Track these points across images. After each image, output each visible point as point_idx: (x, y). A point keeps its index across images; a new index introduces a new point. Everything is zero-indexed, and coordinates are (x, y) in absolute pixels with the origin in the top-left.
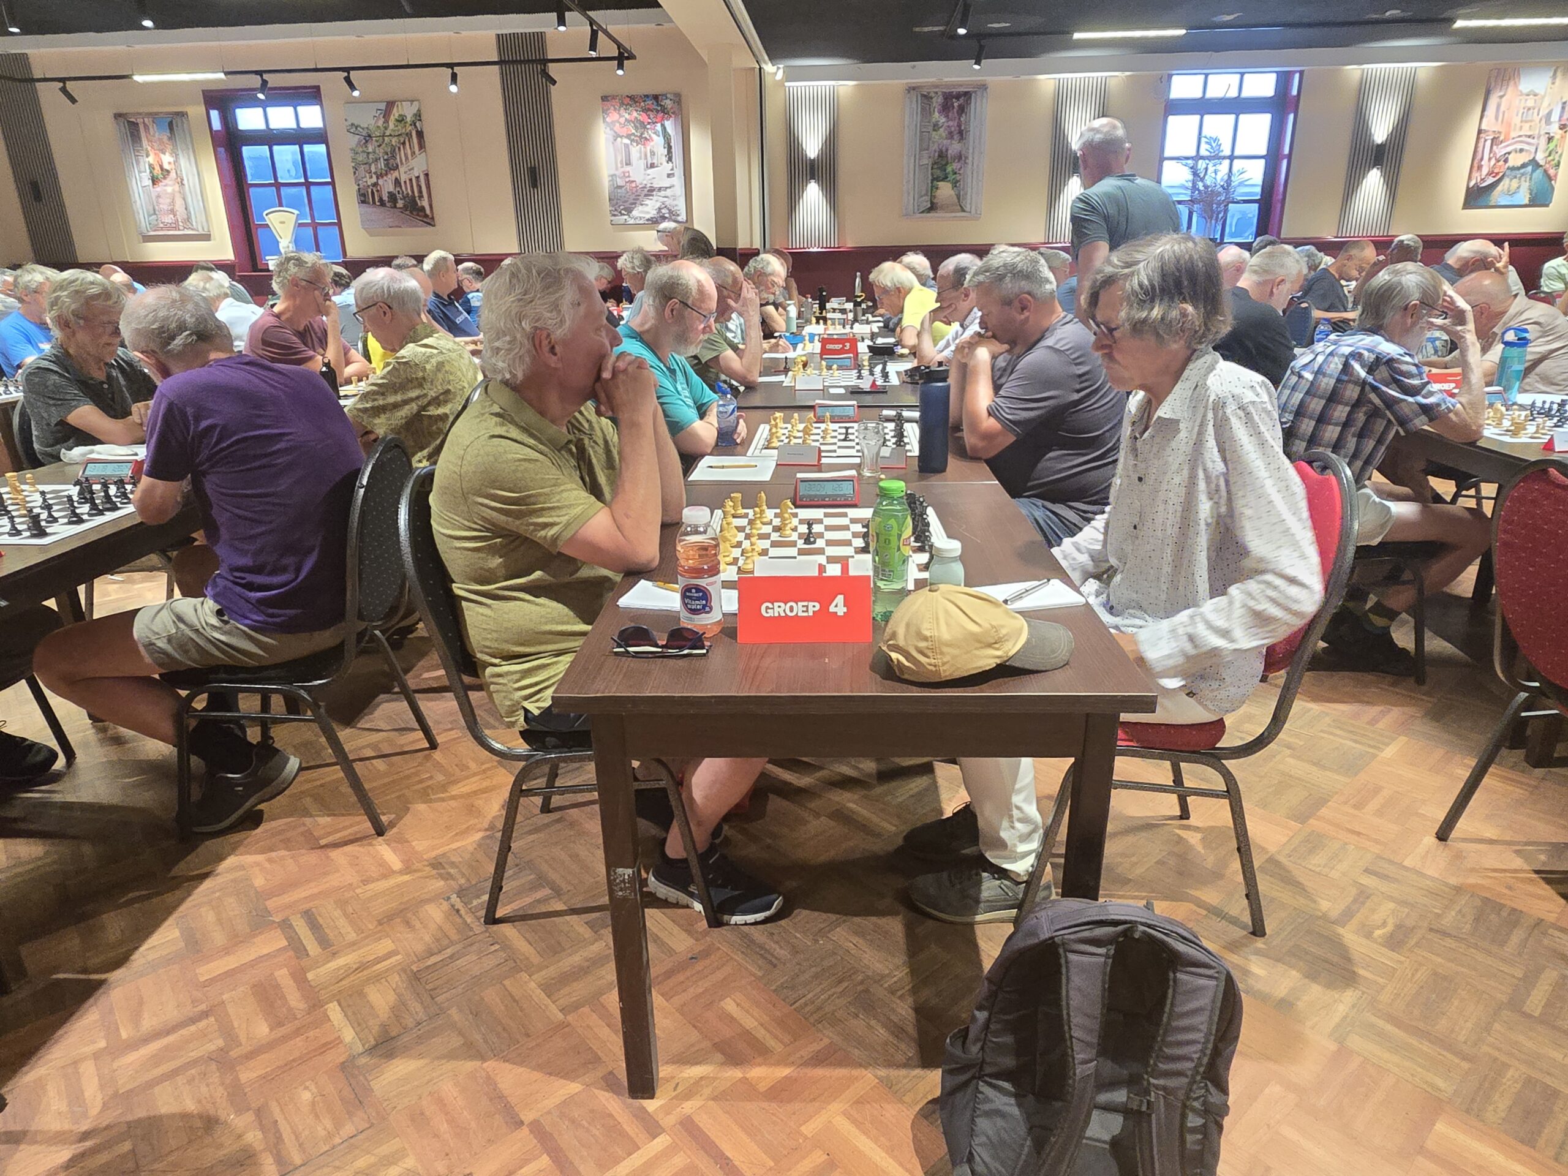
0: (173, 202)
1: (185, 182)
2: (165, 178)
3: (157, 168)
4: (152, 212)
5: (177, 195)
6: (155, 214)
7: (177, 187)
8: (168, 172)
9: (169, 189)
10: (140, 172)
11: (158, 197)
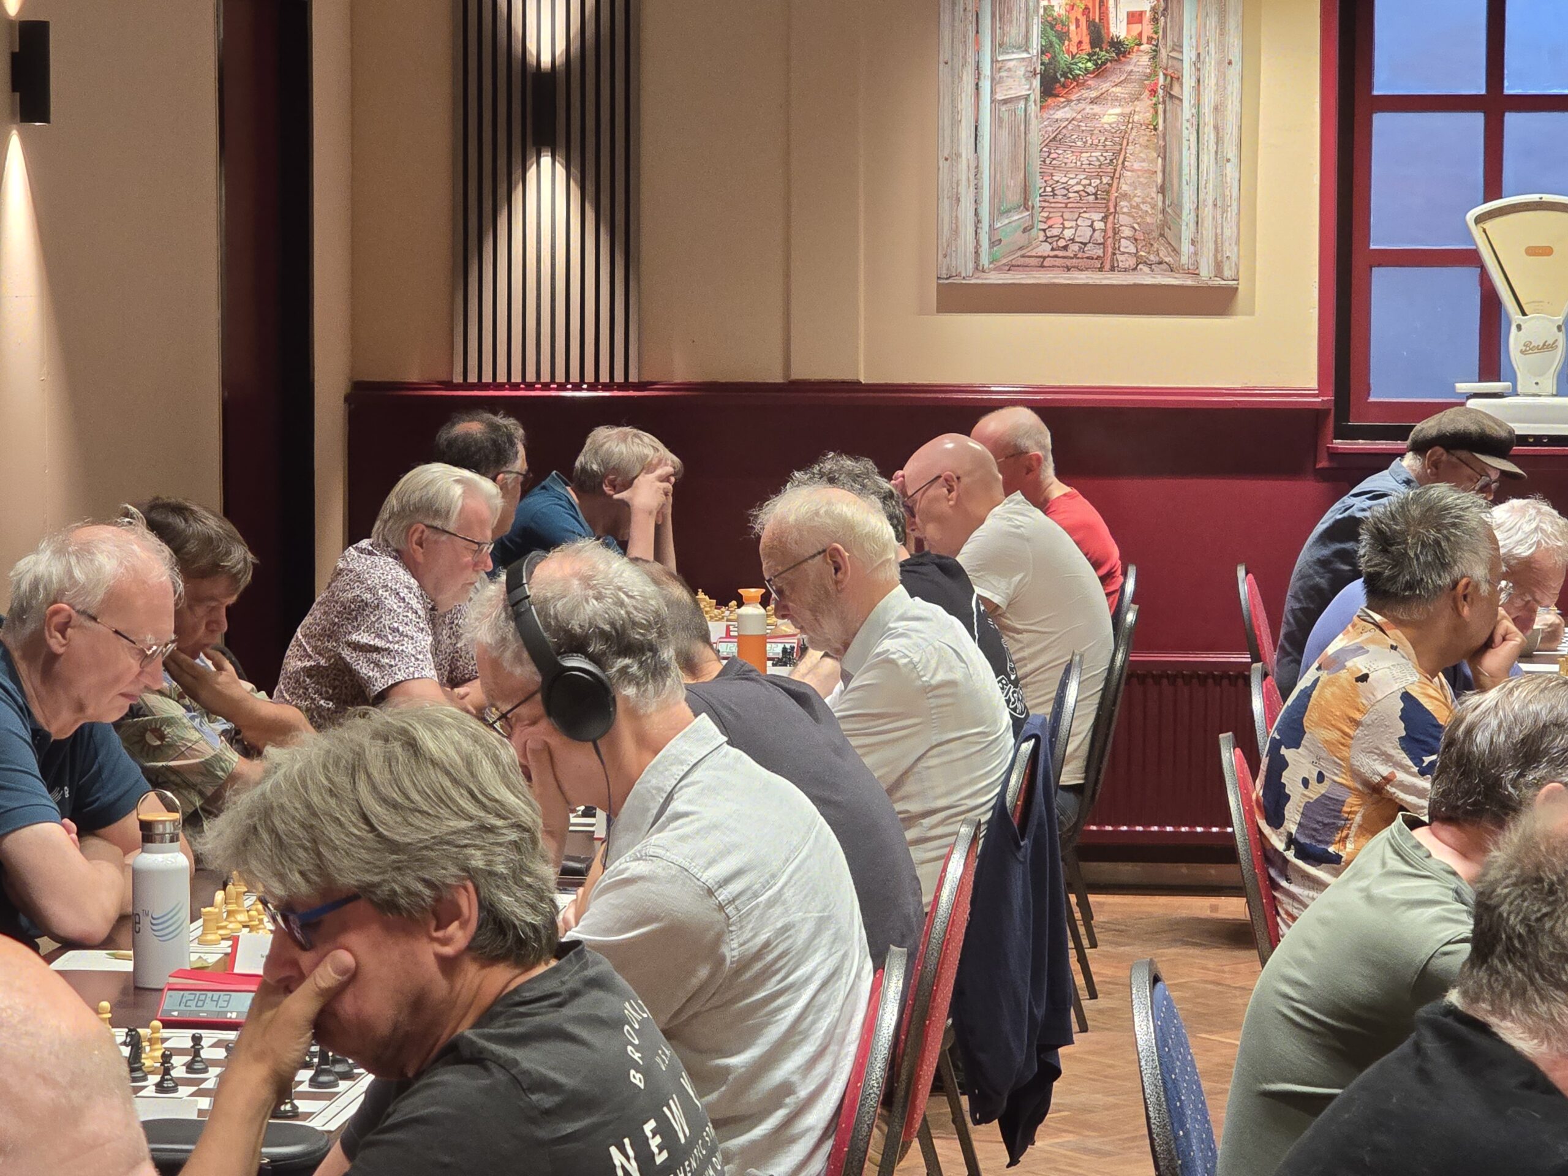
0: (1116, 162)
1: (1186, 90)
2: (1100, 71)
3: (1078, 34)
4: (1014, 196)
5: (1141, 137)
6: (1025, 204)
7: (1143, 111)
8: (1120, 49)
9: (1110, 115)
10: (999, 46)
11: (1055, 140)
